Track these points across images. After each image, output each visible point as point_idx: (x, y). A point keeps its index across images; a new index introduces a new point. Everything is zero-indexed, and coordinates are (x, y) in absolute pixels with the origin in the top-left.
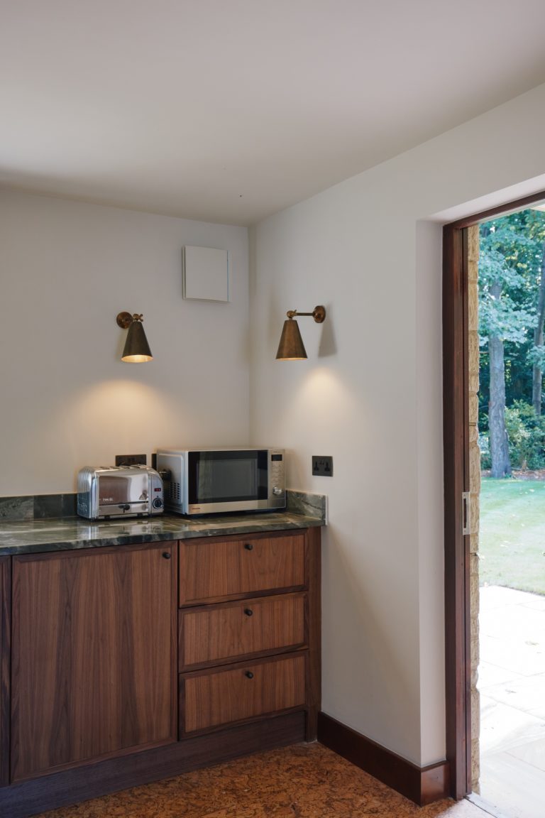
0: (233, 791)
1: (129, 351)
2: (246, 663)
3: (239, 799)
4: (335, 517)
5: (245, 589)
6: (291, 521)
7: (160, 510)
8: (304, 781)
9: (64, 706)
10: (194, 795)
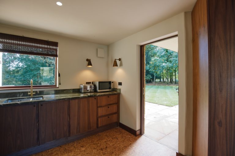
0: (107, 136)
1: (88, 65)
2: (108, 115)
3: (108, 137)
4: (122, 92)
5: (108, 104)
6: (115, 93)
7: (94, 91)
8: (118, 134)
9: (79, 123)
10: (100, 137)
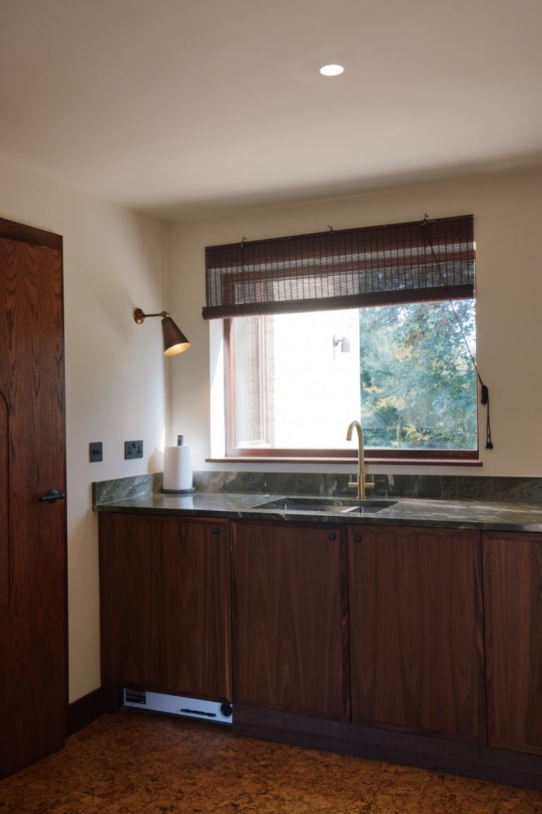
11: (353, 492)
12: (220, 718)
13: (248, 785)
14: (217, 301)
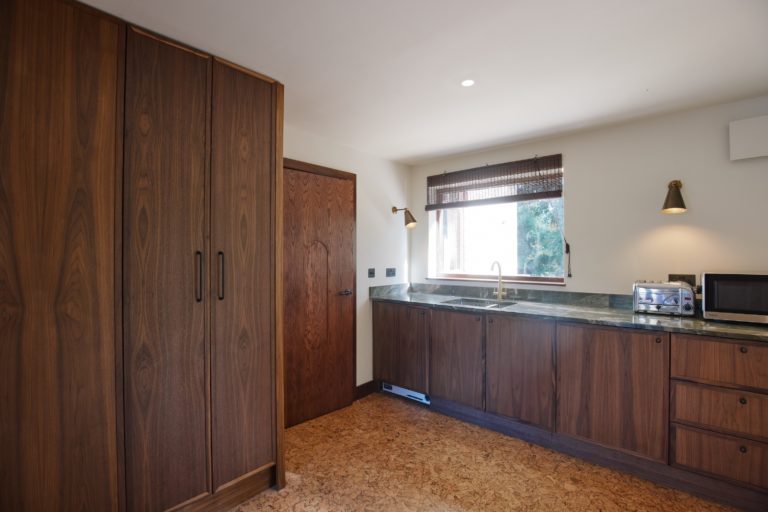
1: (668, 205)
5: (740, 382)
7: (691, 313)
9: (586, 407)
10: (670, 503)
11: (495, 297)
12: (425, 401)
13: (431, 435)
14: (432, 202)
